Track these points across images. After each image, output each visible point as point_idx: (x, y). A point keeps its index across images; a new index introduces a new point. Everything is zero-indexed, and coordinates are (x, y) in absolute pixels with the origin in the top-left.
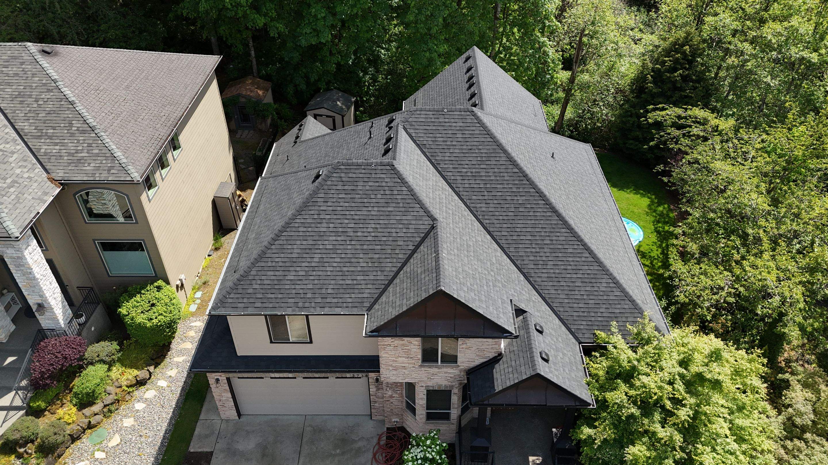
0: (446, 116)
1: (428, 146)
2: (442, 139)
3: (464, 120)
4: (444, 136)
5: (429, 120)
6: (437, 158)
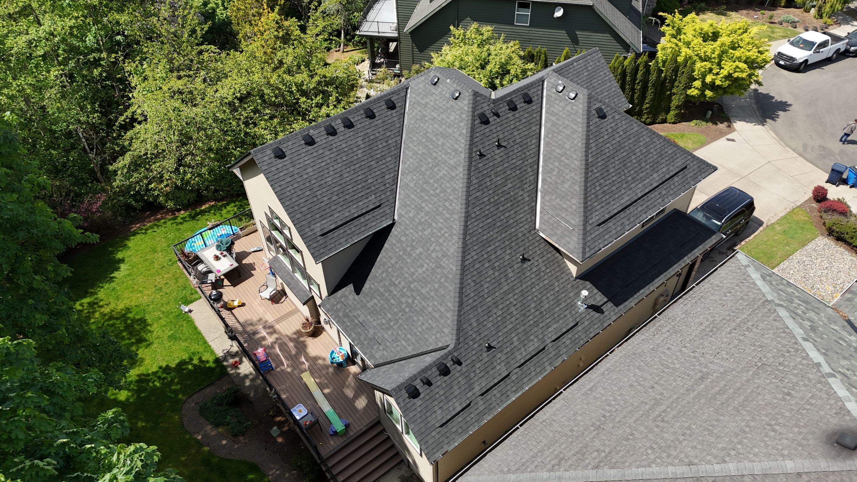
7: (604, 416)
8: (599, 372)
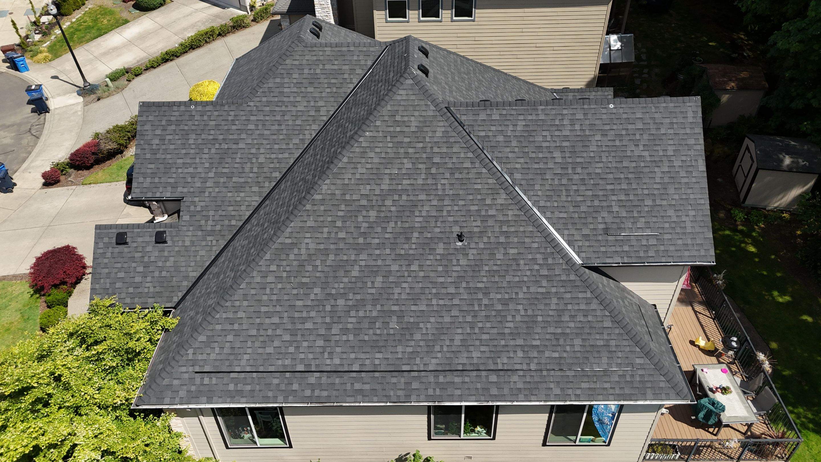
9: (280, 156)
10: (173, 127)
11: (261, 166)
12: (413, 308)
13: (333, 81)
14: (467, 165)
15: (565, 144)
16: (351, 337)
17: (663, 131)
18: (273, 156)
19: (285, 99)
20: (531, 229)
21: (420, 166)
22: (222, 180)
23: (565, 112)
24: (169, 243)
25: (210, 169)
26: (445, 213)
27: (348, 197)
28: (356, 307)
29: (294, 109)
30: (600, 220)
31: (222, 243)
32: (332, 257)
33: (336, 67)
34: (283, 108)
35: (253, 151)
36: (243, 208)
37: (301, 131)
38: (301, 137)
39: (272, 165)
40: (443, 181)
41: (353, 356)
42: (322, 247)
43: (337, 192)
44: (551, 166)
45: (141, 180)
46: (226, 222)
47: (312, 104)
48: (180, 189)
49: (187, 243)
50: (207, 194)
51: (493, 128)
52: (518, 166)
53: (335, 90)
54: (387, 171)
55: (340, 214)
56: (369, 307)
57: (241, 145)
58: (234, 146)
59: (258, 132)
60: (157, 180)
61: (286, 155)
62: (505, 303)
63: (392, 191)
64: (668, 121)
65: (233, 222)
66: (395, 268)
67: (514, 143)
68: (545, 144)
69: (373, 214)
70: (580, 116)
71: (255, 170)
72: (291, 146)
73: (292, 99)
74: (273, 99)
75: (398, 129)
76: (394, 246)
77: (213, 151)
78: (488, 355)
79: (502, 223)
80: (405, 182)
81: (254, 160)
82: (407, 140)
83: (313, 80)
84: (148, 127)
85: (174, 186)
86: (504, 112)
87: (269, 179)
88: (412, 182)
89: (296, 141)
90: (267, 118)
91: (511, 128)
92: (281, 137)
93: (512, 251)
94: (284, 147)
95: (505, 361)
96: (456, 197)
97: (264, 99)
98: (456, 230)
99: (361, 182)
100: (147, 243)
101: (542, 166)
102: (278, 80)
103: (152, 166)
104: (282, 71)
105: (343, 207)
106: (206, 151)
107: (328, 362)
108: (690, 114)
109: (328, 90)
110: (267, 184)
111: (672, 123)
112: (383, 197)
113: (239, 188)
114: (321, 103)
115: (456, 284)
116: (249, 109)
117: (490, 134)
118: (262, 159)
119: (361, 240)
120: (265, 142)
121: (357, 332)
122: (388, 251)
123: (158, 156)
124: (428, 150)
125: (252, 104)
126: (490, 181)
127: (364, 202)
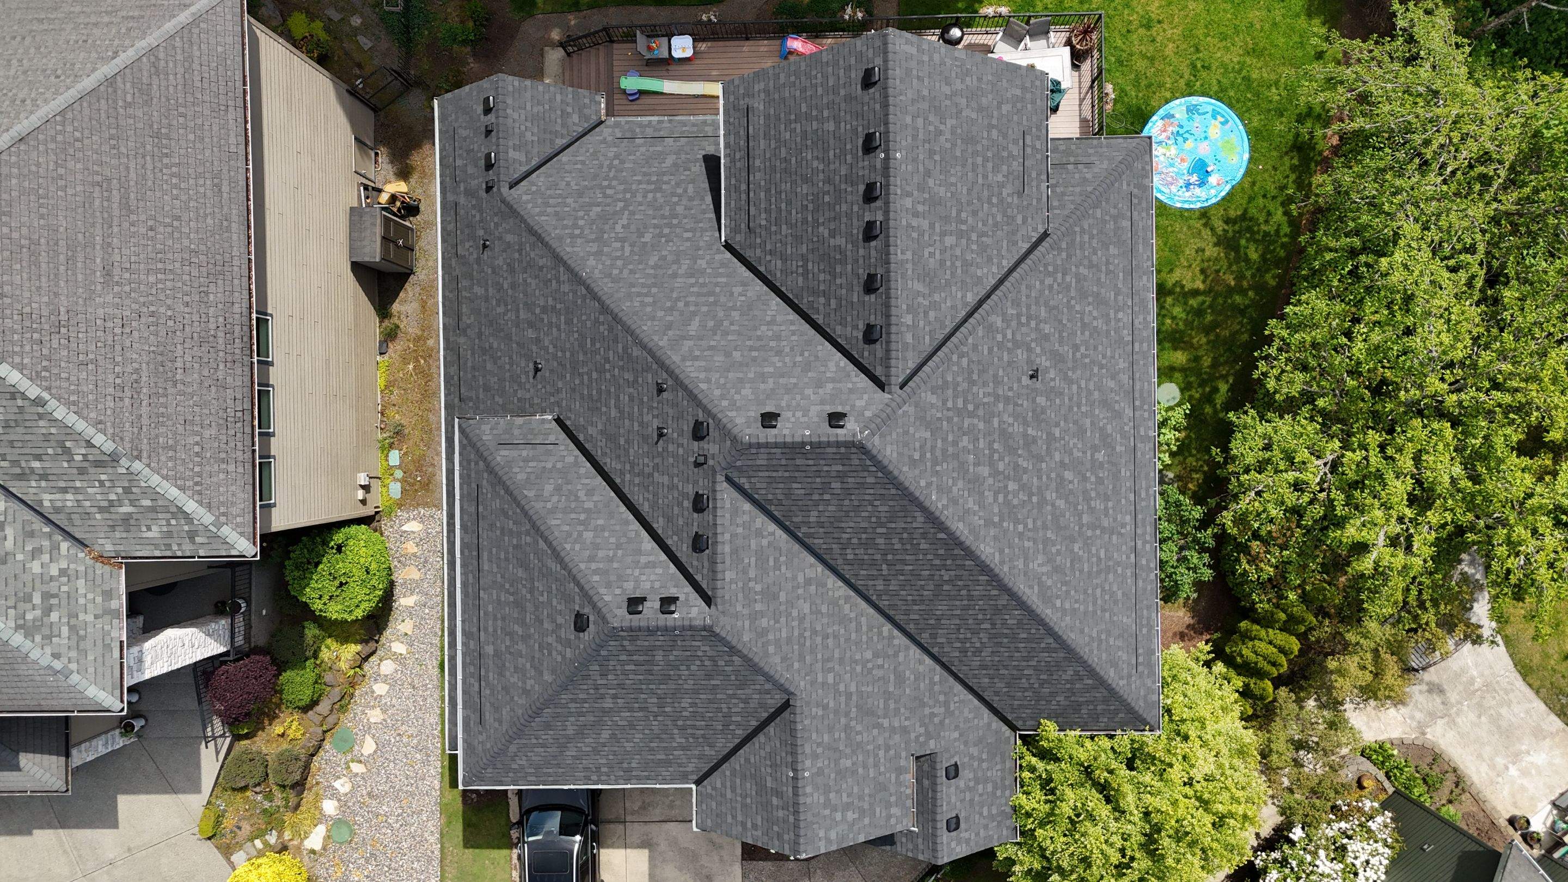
0: (809, 456)
1: (775, 502)
2: (803, 492)
3: (846, 462)
4: (805, 485)
5: (775, 462)
6: (795, 519)
7: (166, 155)
8: (235, 218)
9: (864, 628)
10: (832, 795)
11: (876, 655)
12: (1089, 434)
13: (771, 563)
14: (965, 361)
15: (938, 230)
16: (1110, 504)
17: (926, 92)
18: (864, 638)
19: (796, 633)
20: (1023, 287)
21: (966, 425)
22: (892, 706)
23: (904, 222)
24: (956, 759)
25: (879, 726)
26: (1010, 394)
27: (996, 519)
28: (1088, 500)
29: (808, 620)
30: (1009, 200)
31: (958, 688)
32: (1049, 534)
33: (753, 560)
34: (807, 634)
35: (859, 669)
36: (921, 668)
37: (834, 603)
38: (841, 602)
39: (875, 638)
40: (981, 395)
41: (1123, 501)
42: (1041, 546)
43: (992, 533)
44: (958, 252)
45: (893, 821)
46: (937, 688)
47: (800, 591)
48: (903, 763)
49: (956, 735)
50: (907, 723)
51: (922, 323)
52: (959, 295)
53: (783, 559)
54: (971, 468)
55: (1011, 528)
56: (1089, 486)
57: (853, 688)
58: (854, 698)
59: (837, 667)
60: (893, 799)
61: (863, 619)
62: (1084, 326)
63: (992, 464)
64: (915, 81)
65: (937, 678)
66: (1057, 457)
67: (937, 297)
68: (938, 256)
69: (1012, 486)
70: (908, 202)
71: (880, 661)
72: (853, 615)
73: (795, 623)
74: (796, 653)
75: (928, 455)
76: (1040, 459)
77: (859, 728)
78: (1121, 351)
79: (1020, 324)
80: (981, 446)
81: (870, 665)
82: (939, 442)
83: (770, 595)
84: (833, 835)
85: (900, 771)
86: (904, 307)
87: (891, 637)
88: (981, 436)
89: (847, 607)
90: (819, 656)
91: (920, 299)
92: (842, 631)
93: (1043, 314)
94: (853, 625)
95: (1125, 332)
96: (997, 381)
97: (796, 665)
98: (1025, 380)
99: (982, 506)
100: (957, 787)
101: (958, 264)
102: (771, 649)
103: (878, 810)
104: (760, 644)
105: (1005, 524)
106: (859, 738)
107: (1128, 528)
108: (908, 48)
109: (783, 568)
110: (896, 642)
111: (918, 78)
112: (995, 473)
113: (900, 680)
114: (801, 579)
115: (1070, 382)
116: (808, 686)
117: (927, 329)
118: (868, 655)
119: (1035, 499)
120: (848, 655)
121: (1107, 498)
122: (1044, 465)
123: (866, 806)
124: (950, 414)
125: (802, 683)
126: (980, 334)
127: (1001, 498)
